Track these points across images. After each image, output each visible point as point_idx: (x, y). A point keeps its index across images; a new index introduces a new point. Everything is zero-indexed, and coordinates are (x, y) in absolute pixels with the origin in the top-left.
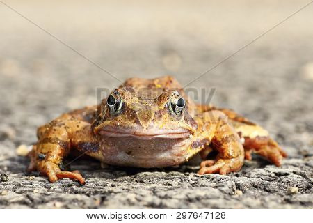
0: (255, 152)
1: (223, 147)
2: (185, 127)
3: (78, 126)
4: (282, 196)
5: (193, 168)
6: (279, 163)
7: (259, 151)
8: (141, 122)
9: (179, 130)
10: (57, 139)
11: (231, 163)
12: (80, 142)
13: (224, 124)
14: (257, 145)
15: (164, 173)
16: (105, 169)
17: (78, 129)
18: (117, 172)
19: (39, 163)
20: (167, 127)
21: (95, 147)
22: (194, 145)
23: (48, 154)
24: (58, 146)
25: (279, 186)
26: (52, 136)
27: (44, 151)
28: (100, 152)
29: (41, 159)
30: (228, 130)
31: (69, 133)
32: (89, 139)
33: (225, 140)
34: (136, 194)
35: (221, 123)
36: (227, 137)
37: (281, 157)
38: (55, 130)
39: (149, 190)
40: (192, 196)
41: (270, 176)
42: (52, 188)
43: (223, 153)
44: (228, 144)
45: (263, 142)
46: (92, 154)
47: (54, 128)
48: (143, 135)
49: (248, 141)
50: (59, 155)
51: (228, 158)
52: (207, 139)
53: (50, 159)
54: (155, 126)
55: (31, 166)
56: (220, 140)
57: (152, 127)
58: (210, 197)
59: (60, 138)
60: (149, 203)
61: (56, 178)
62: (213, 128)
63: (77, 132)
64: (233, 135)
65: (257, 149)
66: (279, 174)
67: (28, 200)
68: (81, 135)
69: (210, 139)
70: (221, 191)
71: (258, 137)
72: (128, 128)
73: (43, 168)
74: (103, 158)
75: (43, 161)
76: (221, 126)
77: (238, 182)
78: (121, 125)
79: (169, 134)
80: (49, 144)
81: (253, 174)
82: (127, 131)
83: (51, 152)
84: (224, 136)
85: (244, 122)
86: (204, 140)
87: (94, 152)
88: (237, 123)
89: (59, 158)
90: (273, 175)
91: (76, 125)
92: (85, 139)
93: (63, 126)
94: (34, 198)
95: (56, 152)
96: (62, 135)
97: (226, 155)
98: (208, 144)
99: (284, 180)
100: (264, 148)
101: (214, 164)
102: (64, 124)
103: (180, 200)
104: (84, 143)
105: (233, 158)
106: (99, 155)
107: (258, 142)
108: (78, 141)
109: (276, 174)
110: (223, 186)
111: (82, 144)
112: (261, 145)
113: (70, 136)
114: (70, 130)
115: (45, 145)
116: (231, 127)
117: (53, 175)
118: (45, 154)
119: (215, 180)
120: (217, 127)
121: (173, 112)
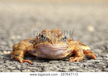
0: (86, 55)
1: (77, 53)
2: (67, 46)
3: (29, 45)
4: (101, 69)
5: (66, 60)
6: (95, 58)
7: (88, 55)
8: (53, 44)
9: (65, 47)
10: (22, 49)
11: (80, 58)
12: (30, 50)
13: (78, 45)
14: (87, 52)
15: (58, 61)
16: (37, 59)
17: (29, 46)
18: (42, 61)
19: (16, 57)
20: (62, 46)
21: (35, 52)
22: (68, 52)
23: (19, 54)
24: (23, 51)
25: (98, 66)
26: (20, 48)
27: (18, 53)
28: (37, 54)
29: (17, 55)
30: (79, 47)
31: (26, 47)
32: (33, 49)
33: (78, 51)
34: (53, 67)
35: (76, 45)
36: (78, 50)
37: (95, 57)
38: (21, 46)
39: (56, 66)
40: (72, 68)
41: (93, 63)
42: (23, 65)
43: (77, 55)
44: (79, 52)
45: (89, 52)
46: (34, 54)
47: (21, 45)
48: (54, 48)
49: (84, 51)
50: (23, 54)
51: (79, 56)
52: (72, 50)
53: (20, 55)
54: (58, 45)
55: (12, 58)
56: (76, 50)
57: (57, 45)
58: (77, 69)
59: (23, 49)
60: (59, 70)
61: (22, 62)
62: (74, 46)
63: (29, 47)
64: (80, 49)
65: (87, 54)
66: (96, 62)
67: (17, 69)
68: (30, 48)
69: (73, 50)
70: (80, 67)
71: (87, 50)
72: (49, 45)
73: (18, 59)
74: (38, 56)
75: (18, 56)
76: (76, 46)
77: (84, 64)
78: (46, 45)
79: (62, 48)
80: (19, 50)
81: (88, 62)
82: (48, 47)
83: (20, 53)
84: (78, 49)
85: (82, 45)
86: (71, 50)
87: (35, 54)
88: (81, 45)
89: (23, 55)
90: (94, 62)
91: (28, 44)
92: (31, 49)
93: (24, 45)
94: (19, 68)
95: (22, 53)
96: (24, 48)
97: (78, 55)
98: (72, 52)
99: (99, 64)
100: (89, 54)
101: (74, 59)
102: (24, 44)
103: (68, 69)
104: (31, 50)
105: (80, 56)
106: (36, 54)
107: (87, 51)
108: (29, 50)
109: (95, 62)
110: (80, 66)
111: (30, 51)
112: (88, 52)
113: (26, 48)
114: (26, 46)
115: (18, 51)
116: (80, 46)
117: (21, 61)
118: (18, 54)
119: (76, 64)
120: (75, 46)
121: (63, 41)
